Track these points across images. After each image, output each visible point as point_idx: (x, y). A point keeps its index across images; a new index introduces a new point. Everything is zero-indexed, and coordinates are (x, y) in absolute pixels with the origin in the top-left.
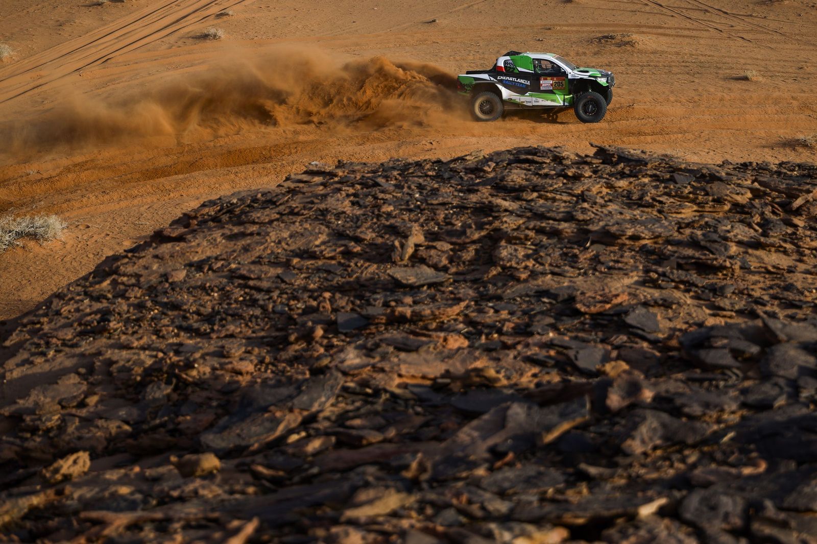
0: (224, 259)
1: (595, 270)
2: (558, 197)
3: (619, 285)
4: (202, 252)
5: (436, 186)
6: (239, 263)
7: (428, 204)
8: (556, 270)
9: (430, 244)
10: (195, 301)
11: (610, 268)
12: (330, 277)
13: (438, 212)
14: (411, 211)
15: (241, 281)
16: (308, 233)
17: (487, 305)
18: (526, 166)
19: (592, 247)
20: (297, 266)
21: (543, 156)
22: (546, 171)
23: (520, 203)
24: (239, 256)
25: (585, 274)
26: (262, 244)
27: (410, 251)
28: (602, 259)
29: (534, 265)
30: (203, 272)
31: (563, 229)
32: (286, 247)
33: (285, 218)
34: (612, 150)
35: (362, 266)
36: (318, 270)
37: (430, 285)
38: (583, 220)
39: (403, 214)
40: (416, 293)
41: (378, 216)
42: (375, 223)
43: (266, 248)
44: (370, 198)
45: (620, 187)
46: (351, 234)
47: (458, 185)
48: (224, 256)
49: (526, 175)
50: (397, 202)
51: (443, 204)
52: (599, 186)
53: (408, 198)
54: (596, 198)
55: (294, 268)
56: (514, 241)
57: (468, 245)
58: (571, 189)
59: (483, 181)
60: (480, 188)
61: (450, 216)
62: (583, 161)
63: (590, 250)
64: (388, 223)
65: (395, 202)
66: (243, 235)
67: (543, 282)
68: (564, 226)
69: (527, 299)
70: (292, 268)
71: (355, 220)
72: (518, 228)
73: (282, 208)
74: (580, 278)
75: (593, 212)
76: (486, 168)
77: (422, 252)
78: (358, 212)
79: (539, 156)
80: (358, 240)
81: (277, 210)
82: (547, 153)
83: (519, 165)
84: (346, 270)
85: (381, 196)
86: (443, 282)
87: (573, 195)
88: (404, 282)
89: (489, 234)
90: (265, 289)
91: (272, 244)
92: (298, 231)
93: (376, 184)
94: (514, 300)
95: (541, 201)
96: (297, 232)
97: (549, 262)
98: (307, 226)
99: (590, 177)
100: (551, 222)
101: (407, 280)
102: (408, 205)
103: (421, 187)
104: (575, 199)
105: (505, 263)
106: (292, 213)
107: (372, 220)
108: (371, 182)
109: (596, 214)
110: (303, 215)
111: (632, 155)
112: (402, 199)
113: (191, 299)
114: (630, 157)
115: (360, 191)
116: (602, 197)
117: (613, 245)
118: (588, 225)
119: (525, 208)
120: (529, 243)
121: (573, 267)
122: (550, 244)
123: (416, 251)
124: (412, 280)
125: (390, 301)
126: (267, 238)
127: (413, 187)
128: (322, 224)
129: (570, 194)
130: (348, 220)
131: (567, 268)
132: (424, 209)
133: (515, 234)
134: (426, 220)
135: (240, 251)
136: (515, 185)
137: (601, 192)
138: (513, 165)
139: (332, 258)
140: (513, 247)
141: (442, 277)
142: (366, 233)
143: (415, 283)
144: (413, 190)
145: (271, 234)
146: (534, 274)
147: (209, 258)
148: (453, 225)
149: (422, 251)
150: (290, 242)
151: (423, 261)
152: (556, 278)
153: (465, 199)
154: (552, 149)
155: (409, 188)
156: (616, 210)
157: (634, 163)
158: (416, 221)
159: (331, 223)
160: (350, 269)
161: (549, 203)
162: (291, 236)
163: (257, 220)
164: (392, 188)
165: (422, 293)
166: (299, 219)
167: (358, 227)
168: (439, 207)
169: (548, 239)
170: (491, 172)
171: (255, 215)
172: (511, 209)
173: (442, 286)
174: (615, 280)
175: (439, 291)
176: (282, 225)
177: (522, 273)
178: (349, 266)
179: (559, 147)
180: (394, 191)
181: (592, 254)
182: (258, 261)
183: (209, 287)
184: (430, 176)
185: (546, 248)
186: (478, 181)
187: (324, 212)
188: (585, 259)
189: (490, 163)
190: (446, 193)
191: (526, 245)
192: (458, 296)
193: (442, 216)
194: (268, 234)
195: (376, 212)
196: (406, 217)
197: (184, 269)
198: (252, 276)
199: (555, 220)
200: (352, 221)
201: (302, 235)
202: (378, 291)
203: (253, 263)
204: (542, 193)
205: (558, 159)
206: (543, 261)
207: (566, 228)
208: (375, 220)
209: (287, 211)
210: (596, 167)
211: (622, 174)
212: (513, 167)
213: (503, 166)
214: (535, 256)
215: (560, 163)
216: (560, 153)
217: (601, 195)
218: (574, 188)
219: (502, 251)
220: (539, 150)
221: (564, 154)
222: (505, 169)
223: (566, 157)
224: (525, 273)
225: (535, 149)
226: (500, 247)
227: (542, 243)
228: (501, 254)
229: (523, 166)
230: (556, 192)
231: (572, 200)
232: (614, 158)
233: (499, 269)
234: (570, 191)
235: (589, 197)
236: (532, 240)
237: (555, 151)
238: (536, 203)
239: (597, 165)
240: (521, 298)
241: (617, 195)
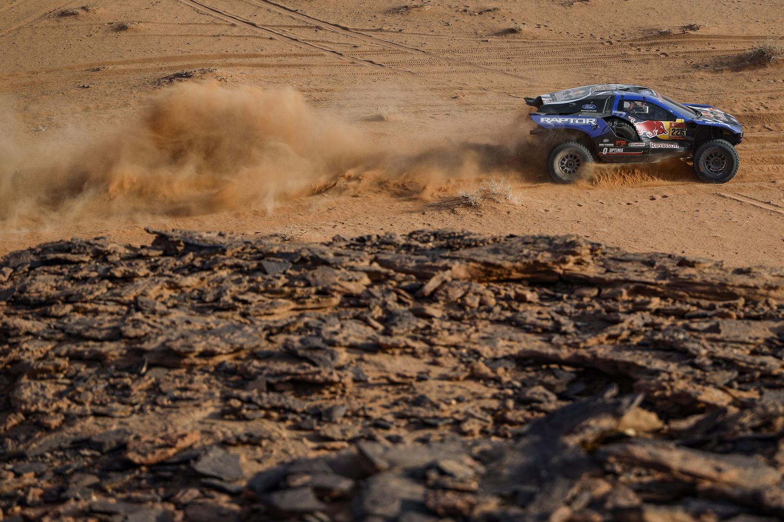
1: (155, 403)
2: (101, 308)
3: (187, 422)
8: (101, 409)
11: (175, 399)
18: (56, 268)
19: (150, 373)
21: (79, 253)
22: (84, 273)
23: (47, 321)
25: (141, 410)
28: (164, 387)
29: (69, 406)
31: (107, 353)
34: (176, 235)
38: (135, 337)
45: (188, 287)
49: (57, 282)
52: (158, 287)
54: (155, 304)
56: (39, 376)
58: (120, 295)
62: (136, 255)
63: (146, 377)
67: (82, 427)
68: (108, 347)
69: (61, 454)
72: (45, 357)
74: (134, 417)
75: (149, 325)
79: (74, 254)
82: (85, 248)
83: (46, 268)
87: (123, 304)
89: (4, 368)
94: (43, 457)
95: (78, 317)
97: (90, 400)
99: (146, 276)
100: (91, 343)
104: (125, 308)
105: (29, 407)
109: (153, 327)
111: (205, 240)
114: (201, 243)
116: (163, 302)
117: (179, 367)
118: (142, 343)
119: (55, 328)
120: (62, 376)
121: (123, 403)
122: (91, 375)
129: (117, 302)
131: (115, 405)
133: (41, 365)
136: (42, 296)
137: (161, 296)
138: (38, 269)
140: (40, 383)
146: (69, 419)
152: (100, 421)
154: (92, 242)
156: (181, 318)
157: (207, 250)
161: (89, 318)
169: (88, 367)
170: (6, 281)
172: (34, 330)
174: (183, 415)
177: (53, 418)
179: (102, 237)
181: (149, 382)
185: (85, 381)
188: (140, 390)
189: (5, 269)
191: (56, 378)
199: (96, 340)
204: (79, 304)
205: (101, 255)
206: (82, 399)
207: (111, 350)
210: (156, 261)
211: (192, 269)
212: (37, 272)
213: (25, 272)
214: (70, 394)
215: (105, 260)
216: (102, 246)
217: (163, 299)
218: (122, 294)
219: (24, 391)
220: (75, 244)
221: (110, 247)
222: (28, 276)
223: (112, 251)
224: (56, 418)
225: (69, 243)
226: (22, 384)
227: (79, 374)
228: (22, 394)
229: (52, 269)
230: (98, 302)
231: (124, 310)
232: (180, 246)
233: (21, 416)
234: (118, 298)
235: (145, 304)
236: (65, 372)
237: (96, 244)
238: (70, 320)
239: (157, 258)
240: (52, 453)
241: (185, 297)
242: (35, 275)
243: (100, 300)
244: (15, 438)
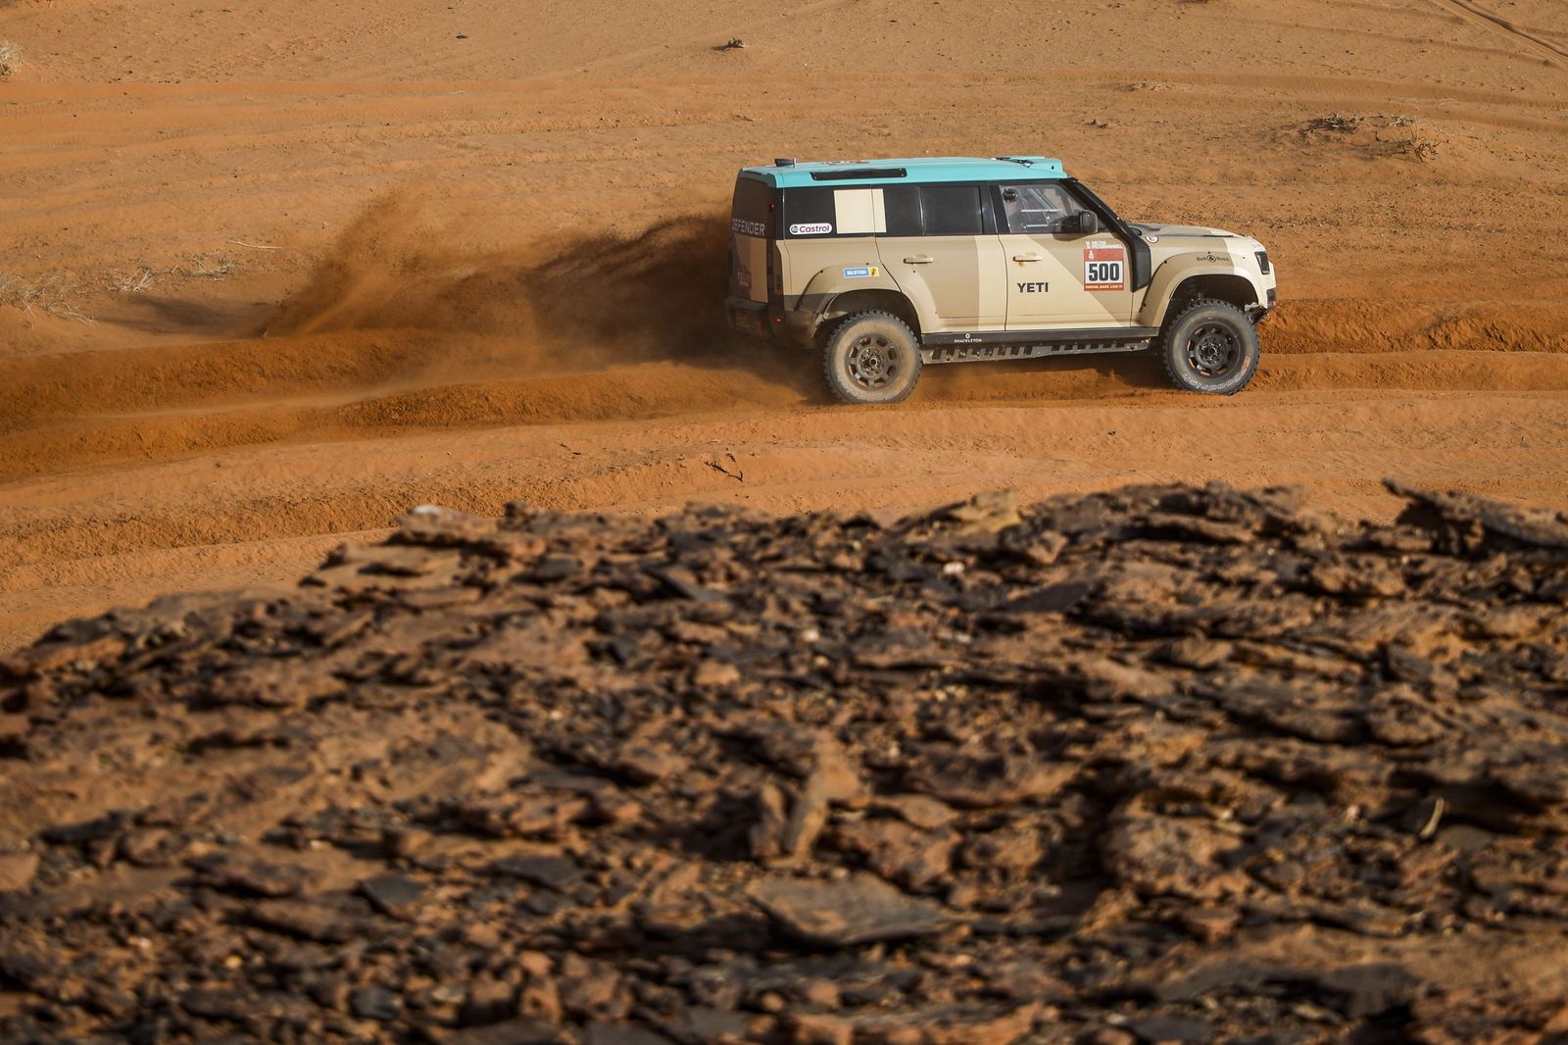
0: (166, 825)
1: (1462, 914)
2: (1301, 660)
3: (1550, 970)
4: (91, 795)
5: (872, 604)
6: (220, 841)
7: (854, 665)
8: (1329, 909)
9: (882, 801)
10: (76, 962)
11: (1514, 911)
12: (538, 902)
13: (894, 694)
14: (799, 685)
15: (232, 904)
16: (451, 748)
17: (1102, 1021)
18: (1173, 549)
19: (1446, 837)
20: (422, 859)
21: (1226, 520)
22: (1244, 569)
23: (1173, 675)
24: (216, 813)
25: (1429, 926)
26: (295, 776)
27: (814, 822)
28: (1484, 877)
29: (1250, 891)
30: (97, 866)
32: (377, 790)
33: (364, 691)
34: (1460, 507)
35: (647, 868)
36: (495, 874)
37: (893, 944)
38: (1406, 744)
39: (773, 697)
40: (847, 969)
41: (691, 700)
42: (681, 724)
43: (312, 793)
44: (652, 638)
45: (1507, 637)
46: (604, 758)
47: (949, 605)
48: (167, 814)
49: (1178, 582)
50: (747, 654)
51: (911, 668)
52: (1438, 627)
53: (783, 641)
54: (1430, 669)
55: (413, 865)
56: (1171, 807)
57: (1015, 813)
58: (1343, 634)
59: (1035, 596)
60: (1029, 618)
61: (936, 710)
62: (1368, 544)
63: (1438, 847)
64: (725, 726)
65: (738, 654)
66: (226, 742)
67: (1287, 947)
68: (1339, 759)
69: (1242, 1005)
70: (403, 864)
71: (609, 711)
72: (1184, 761)
73: (347, 658)
74: (1413, 940)
75: (1436, 717)
76: (1038, 552)
77: (856, 831)
78: (619, 683)
79: (1214, 519)
80: (629, 779)
81: (329, 664)
82: (1241, 509)
83: (1147, 546)
84: (593, 880)
85: (689, 631)
86: (936, 935)
87: (1352, 657)
88: (806, 928)
89: (1079, 776)
90: (317, 933)
91: (332, 780)
92: (418, 737)
93: (669, 591)
94: (1198, 1006)
95: (1246, 674)
96: (415, 744)
97: (1299, 881)
98: (443, 721)
99: (1400, 597)
100: (1295, 745)
101: (817, 922)
102: (789, 667)
103: (822, 609)
104: (1357, 668)
105: (1151, 877)
106: (392, 675)
107: (668, 711)
108: (646, 583)
109: (1449, 725)
110: (426, 683)
111: (1531, 528)
112: (760, 646)
113: (65, 956)
114: (1525, 534)
115: (616, 614)
116: (1449, 668)
117: (1515, 831)
118: (1424, 760)
119: (1194, 693)
120: (1226, 814)
121: (1384, 903)
122: (1299, 821)
123: (833, 822)
124: (834, 925)
125: (762, 993)
126: (313, 757)
127: (796, 605)
128: (494, 718)
129: (1337, 652)
130: (584, 707)
131: (1365, 905)
132: (847, 684)
133: (1178, 781)
134: (855, 720)
135: (220, 798)
136: (1148, 612)
137: (1443, 651)
138: (1129, 546)
139: (545, 836)
140: (1175, 824)
141: (929, 915)
142: (653, 757)
143: (844, 933)
144: (796, 616)
145: (324, 746)
146: (1251, 921)
147: (115, 817)
148: (957, 743)
149: (854, 825)
150: (391, 776)
151: (858, 861)
152: (1331, 938)
153: (982, 655)
154: (1258, 496)
155: (784, 607)
156: (1510, 713)
157: (1543, 554)
158: (821, 724)
159: (524, 715)
160: (605, 878)
161: (1274, 680)
162: (396, 756)
163: (267, 696)
164: (724, 607)
165: (867, 968)
166: (412, 697)
167: (622, 735)
168: (898, 677)
169: (1289, 801)
170: (1054, 565)
171: (262, 678)
172: (1144, 693)
173: (934, 949)
174: (1537, 951)
175: (926, 965)
176: (360, 717)
177: (1212, 914)
178: (604, 867)
179: (1282, 489)
180: (731, 617)
181: (1446, 859)
182: (289, 836)
183: (123, 915)
184: (843, 571)
185: (1287, 833)
186: (1015, 594)
187: (502, 679)
188: (1424, 875)
189: (1048, 535)
190: (913, 630)
191: (1213, 818)
192: (997, 985)
193: (911, 708)
194: (313, 744)
195: (681, 686)
196: (785, 708)
197: (31, 850)
198: (271, 886)
199: (1306, 737)
200: (598, 713)
201: (433, 753)
202: (713, 954)
203: (270, 839)
204: (1245, 644)
205: (1280, 532)
206: (1280, 878)
207: (1348, 768)
208: (678, 713)
209: (372, 668)
210: (1415, 564)
211: (1505, 592)
212: (1127, 551)
213: (1095, 547)
214: (1250, 861)
215: (1289, 546)
216: (1284, 511)
217: (1447, 660)
218: (1352, 633)
219: (1135, 838)
220: (1215, 497)
221: (1303, 514)
222: (1103, 558)
223: (1307, 526)
224: (1222, 916)
225: (1201, 493)
226: (1128, 821)
227: (1272, 816)
228: (1132, 845)
229: (1162, 548)
230: (1291, 644)
231: (1353, 673)
232: (1474, 535)
233: (1130, 900)
234: (1340, 642)
235: (1406, 665)
236: (1235, 804)
237: (1269, 504)
238: (1228, 680)
239: (1415, 557)
240: (1220, 999)
241: (1500, 661)
242: (1122, 559)
243: (1296, 640)
244: (1118, 951)
